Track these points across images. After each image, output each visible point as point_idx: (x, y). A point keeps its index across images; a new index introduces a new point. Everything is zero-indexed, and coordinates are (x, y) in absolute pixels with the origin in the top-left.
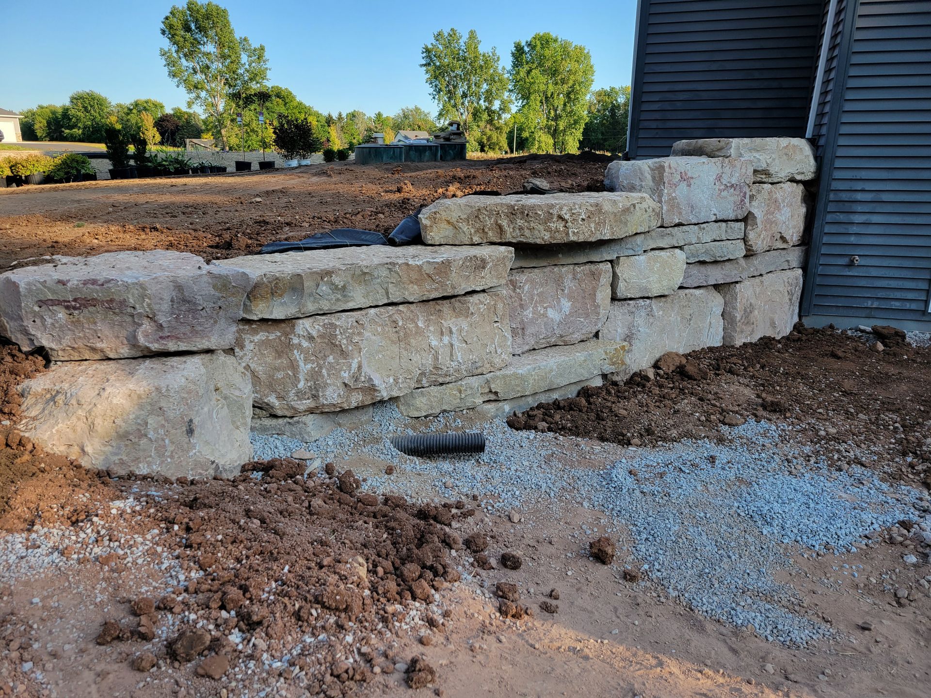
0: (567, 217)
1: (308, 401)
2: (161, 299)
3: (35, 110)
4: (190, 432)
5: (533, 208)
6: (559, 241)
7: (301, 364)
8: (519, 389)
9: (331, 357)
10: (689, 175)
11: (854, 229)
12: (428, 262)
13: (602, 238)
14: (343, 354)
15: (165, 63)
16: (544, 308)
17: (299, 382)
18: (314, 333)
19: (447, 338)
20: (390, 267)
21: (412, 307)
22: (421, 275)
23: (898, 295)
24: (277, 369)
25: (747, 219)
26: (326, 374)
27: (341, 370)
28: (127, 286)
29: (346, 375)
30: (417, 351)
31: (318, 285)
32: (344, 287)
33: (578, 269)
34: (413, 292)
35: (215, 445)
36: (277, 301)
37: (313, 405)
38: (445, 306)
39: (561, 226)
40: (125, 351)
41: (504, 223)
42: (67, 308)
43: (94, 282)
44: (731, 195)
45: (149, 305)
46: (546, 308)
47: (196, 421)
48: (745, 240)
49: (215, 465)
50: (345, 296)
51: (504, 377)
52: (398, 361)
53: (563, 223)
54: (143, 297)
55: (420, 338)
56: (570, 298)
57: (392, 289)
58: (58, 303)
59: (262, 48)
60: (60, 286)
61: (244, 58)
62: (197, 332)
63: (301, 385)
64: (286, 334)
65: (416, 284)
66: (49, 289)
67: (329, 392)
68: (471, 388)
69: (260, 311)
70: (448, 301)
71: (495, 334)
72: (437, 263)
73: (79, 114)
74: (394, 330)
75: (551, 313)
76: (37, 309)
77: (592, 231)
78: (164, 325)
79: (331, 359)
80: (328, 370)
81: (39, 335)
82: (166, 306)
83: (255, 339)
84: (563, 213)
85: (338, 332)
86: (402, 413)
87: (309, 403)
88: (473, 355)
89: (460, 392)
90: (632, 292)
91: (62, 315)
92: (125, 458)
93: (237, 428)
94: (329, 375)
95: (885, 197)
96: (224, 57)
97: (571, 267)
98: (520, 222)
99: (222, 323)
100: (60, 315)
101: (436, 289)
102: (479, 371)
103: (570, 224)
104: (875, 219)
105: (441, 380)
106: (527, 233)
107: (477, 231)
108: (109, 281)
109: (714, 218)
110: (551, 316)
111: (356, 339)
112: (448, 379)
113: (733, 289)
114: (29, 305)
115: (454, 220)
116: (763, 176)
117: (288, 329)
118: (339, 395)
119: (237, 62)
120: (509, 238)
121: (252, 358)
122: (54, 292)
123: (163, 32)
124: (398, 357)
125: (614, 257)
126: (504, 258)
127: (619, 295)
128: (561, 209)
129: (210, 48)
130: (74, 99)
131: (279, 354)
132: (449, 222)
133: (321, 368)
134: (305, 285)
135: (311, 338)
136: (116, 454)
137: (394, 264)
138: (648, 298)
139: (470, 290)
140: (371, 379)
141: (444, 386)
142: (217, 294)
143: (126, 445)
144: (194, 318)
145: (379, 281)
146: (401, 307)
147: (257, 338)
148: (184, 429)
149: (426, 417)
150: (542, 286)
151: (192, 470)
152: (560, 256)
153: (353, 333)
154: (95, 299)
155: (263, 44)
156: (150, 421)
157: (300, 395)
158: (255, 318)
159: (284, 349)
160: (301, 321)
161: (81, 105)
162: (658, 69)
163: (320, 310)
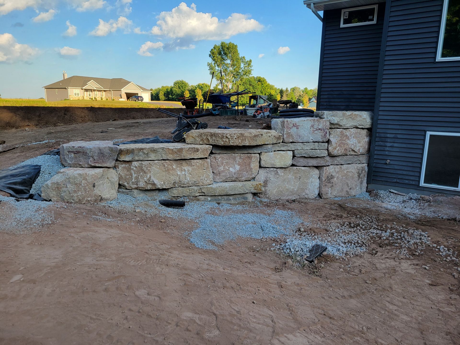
0: (229, 137)
1: (135, 185)
2: (95, 152)
3: (160, 88)
4: (94, 186)
5: (218, 134)
6: (227, 145)
7: (133, 174)
8: (213, 193)
9: (142, 173)
10: (298, 124)
11: (387, 149)
12: (175, 148)
13: (245, 145)
14: (145, 172)
15: (209, 68)
16: (228, 167)
17: (133, 179)
18: (137, 166)
19: (184, 172)
20: (163, 149)
21: (171, 161)
22: (172, 152)
23: (407, 177)
24: (127, 175)
25: (328, 142)
26: (140, 178)
27: (144, 177)
28: (87, 148)
29: (146, 179)
30: (172, 175)
31: (139, 152)
32: (147, 154)
33: (242, 155)
34: (170, 157)
35: (102, 192)
36: (127, 156)
37: (136, 187)
38: (184, 162)
39: (227, 140)
40: (86, 166)
41: (209, 138)
42: (74, 153)
43: (80, 147)
44: (320, 133)
45: (92, 154)
46: (229, 167)
47: (96, 184)
48: (328, 150)
49: (101, 197)
50: (148, 156)
51: (207, 188)
52: (165, 177)
53: (228, 139)
54: (91, 151)
55: (174, 171)
56: (239, 164)
57: (163, 155)
58: (72, 152)
59: (251, 61)
60: (73, 148)
61: (242, 65)
62: (104, 162)
63: (133, 180)
64: (130, 165)
65: (171, 154)
66: (70, 148)
67: (141, 183)
68: (194, 190)
69: (123, 158)
70: (185, 161)
71: (204, 173)
72: (178, 149)
73: (176, 89)
74: (164, 168)
75: (231, 169)
76: (68, 153)
77: (239, 142)
78: (95, 159)
79: (141, 174)
80: (140, 177)
81: (67, 160)
82: (96, 154)
83: (121, 166)
84: (227, 136)
85: (143, 166)
86: (169, 194)
87: (135, 186)
88: (194, 179)
89: (190, 190)
90: (268, 165)
91: (73, 155)
92: (76, 190)
93: (113, 190)
94: (141, 178)
95: (399, 136)
96: (233, 65)
97: (239, 154)
98: (214, 138)
99: (111, 160)
100: (72, 155)
101: (178, 156)
102: (198, 185)
103: (231, 139)
104: (396, 145)
105: (182, 186)
106: (216, 141)
107: (201, 140)
108: (84, 147)
109: (312, 141)
110: (231, 170)
111: (149, 168)
112: (185, 186)
113: (323, 169)
114: (66, 152)
115: (194, 136)
116: (338, 126)
117: (130, 164)
118: (144, 185)
119: (239, 68)
120: (211, 143)
121: (121, 171)
122: (71, 149)
123: (210, 56)
124: (165, 176)
125: (259, 152)
126: (207, 149)
127: (262, 166)
128: (227, 134)
129: (228, 61)
130: (175, 83)
131: (128, 171)
132: (193, 137)
133: (139, 176)
134: (135, 152)
135: (136, 167)
136: (74, 188)
137: (164, 148)
138: (275, 168)
139: (191, 158)
140: (153, 181)
141: (184, 188)
142: (110, 152)
143: (77, 187)
144: (103, 158)
145: (159, 152)
146: (167, 161)
147: (122, 166)
148: (92, 185)
149: (177, 197)
150: (227, 160)
151: (94, 196)
152: (236, 150)
153: (148, 167)
154: (80, 152)
155: (251, 59)
156: (83, 181)
157: (133, 183)
158: (121, 160)
159: (129, 169)
160: (134, 162)
161: (177, 86)
162: (327, 82)
163: (140, 159)
